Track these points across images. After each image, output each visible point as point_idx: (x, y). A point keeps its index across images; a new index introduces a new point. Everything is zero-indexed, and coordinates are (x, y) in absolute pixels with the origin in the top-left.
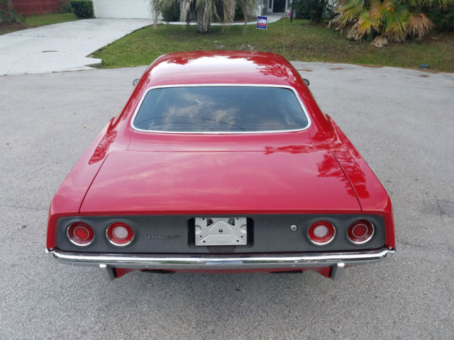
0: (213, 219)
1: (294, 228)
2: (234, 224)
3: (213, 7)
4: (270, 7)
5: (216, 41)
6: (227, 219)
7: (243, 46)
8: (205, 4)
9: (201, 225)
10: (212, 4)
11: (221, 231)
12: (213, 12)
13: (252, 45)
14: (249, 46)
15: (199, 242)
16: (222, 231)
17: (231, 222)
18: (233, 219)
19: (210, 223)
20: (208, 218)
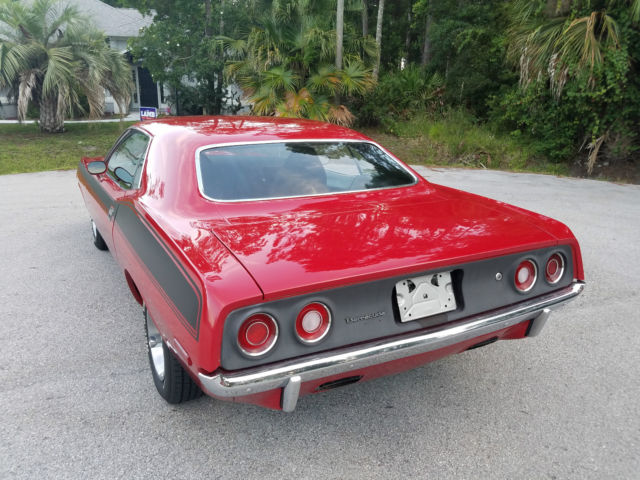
0: (415, 281)
1: (499, 276)
2: (436, 284)
3: (71, 94)
5: (80, 142)
6: (429, 278)
8: (57, 89)
9: (403, 293)
10: (70, 90)
12: (72, 101)
15: (405, 318)
16: (426, 296)
17: (435, 283)
18: (435, 276)
19: (412, 287)
20: (409, 281)
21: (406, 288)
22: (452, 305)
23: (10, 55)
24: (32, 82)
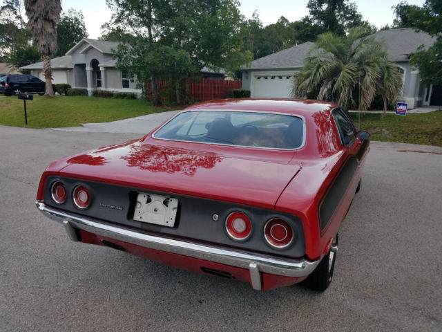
0: (153, 197)
1: (215, 218)
2: (167, 206)
3: (349, 93)
4: (427, 100)
6: (162, 199)
7: (377, 130)
8: (341, 89)
9: (141, 202)
10: (349, 90)
11: (156, 210)
12: (348, 97)
13: (387, 130)
14: (384, 130)
15: (137, 217)
17: (166, 203)
18: (168, 199)
19: (149, 201)
20: (148, 196)
21: (145, 200)
22: (171, 223)
23: (321, 70)
24: (329, 86)
